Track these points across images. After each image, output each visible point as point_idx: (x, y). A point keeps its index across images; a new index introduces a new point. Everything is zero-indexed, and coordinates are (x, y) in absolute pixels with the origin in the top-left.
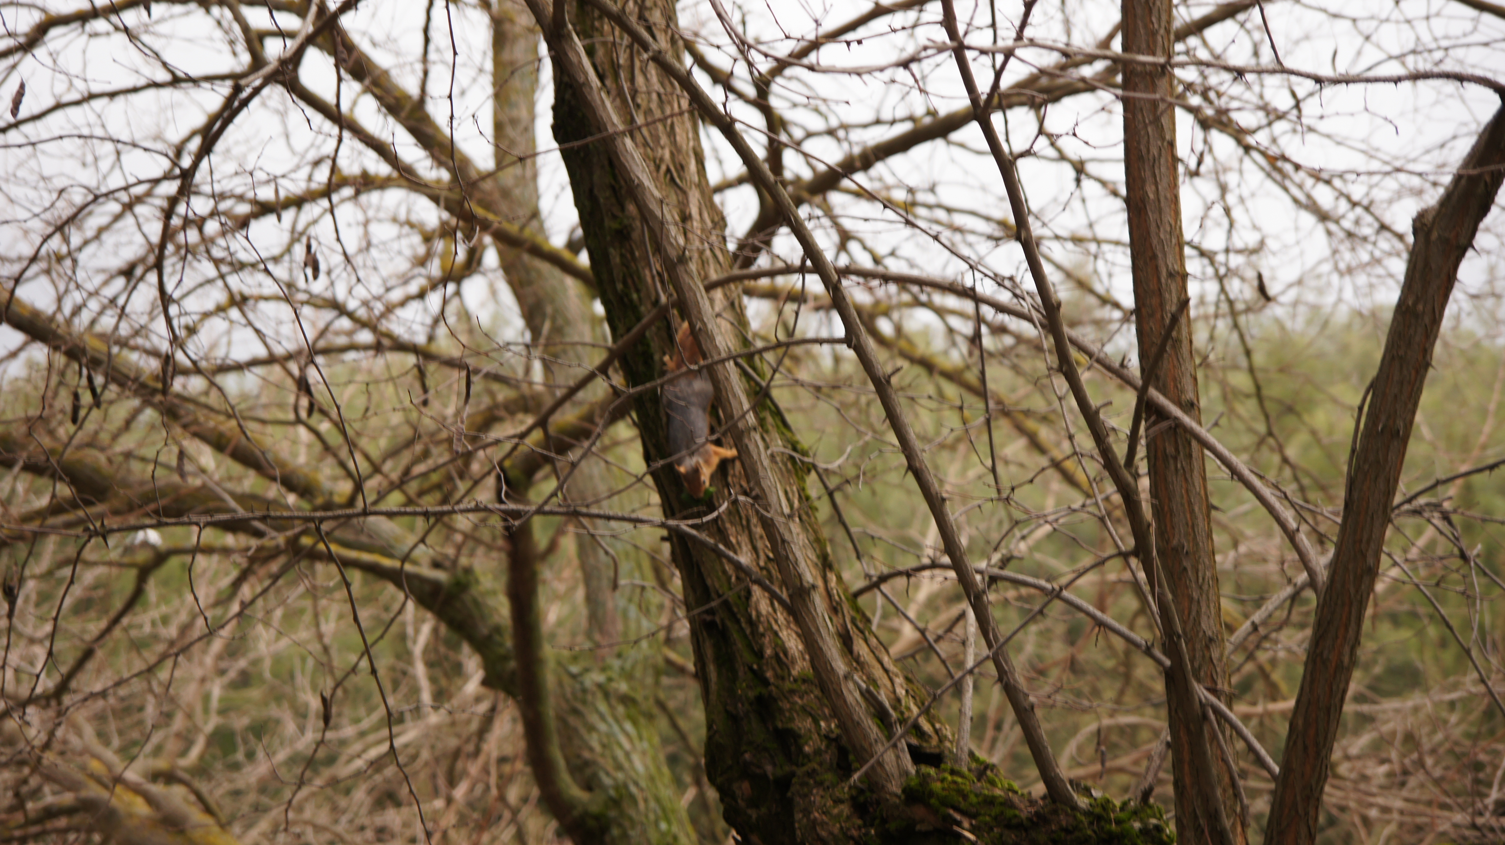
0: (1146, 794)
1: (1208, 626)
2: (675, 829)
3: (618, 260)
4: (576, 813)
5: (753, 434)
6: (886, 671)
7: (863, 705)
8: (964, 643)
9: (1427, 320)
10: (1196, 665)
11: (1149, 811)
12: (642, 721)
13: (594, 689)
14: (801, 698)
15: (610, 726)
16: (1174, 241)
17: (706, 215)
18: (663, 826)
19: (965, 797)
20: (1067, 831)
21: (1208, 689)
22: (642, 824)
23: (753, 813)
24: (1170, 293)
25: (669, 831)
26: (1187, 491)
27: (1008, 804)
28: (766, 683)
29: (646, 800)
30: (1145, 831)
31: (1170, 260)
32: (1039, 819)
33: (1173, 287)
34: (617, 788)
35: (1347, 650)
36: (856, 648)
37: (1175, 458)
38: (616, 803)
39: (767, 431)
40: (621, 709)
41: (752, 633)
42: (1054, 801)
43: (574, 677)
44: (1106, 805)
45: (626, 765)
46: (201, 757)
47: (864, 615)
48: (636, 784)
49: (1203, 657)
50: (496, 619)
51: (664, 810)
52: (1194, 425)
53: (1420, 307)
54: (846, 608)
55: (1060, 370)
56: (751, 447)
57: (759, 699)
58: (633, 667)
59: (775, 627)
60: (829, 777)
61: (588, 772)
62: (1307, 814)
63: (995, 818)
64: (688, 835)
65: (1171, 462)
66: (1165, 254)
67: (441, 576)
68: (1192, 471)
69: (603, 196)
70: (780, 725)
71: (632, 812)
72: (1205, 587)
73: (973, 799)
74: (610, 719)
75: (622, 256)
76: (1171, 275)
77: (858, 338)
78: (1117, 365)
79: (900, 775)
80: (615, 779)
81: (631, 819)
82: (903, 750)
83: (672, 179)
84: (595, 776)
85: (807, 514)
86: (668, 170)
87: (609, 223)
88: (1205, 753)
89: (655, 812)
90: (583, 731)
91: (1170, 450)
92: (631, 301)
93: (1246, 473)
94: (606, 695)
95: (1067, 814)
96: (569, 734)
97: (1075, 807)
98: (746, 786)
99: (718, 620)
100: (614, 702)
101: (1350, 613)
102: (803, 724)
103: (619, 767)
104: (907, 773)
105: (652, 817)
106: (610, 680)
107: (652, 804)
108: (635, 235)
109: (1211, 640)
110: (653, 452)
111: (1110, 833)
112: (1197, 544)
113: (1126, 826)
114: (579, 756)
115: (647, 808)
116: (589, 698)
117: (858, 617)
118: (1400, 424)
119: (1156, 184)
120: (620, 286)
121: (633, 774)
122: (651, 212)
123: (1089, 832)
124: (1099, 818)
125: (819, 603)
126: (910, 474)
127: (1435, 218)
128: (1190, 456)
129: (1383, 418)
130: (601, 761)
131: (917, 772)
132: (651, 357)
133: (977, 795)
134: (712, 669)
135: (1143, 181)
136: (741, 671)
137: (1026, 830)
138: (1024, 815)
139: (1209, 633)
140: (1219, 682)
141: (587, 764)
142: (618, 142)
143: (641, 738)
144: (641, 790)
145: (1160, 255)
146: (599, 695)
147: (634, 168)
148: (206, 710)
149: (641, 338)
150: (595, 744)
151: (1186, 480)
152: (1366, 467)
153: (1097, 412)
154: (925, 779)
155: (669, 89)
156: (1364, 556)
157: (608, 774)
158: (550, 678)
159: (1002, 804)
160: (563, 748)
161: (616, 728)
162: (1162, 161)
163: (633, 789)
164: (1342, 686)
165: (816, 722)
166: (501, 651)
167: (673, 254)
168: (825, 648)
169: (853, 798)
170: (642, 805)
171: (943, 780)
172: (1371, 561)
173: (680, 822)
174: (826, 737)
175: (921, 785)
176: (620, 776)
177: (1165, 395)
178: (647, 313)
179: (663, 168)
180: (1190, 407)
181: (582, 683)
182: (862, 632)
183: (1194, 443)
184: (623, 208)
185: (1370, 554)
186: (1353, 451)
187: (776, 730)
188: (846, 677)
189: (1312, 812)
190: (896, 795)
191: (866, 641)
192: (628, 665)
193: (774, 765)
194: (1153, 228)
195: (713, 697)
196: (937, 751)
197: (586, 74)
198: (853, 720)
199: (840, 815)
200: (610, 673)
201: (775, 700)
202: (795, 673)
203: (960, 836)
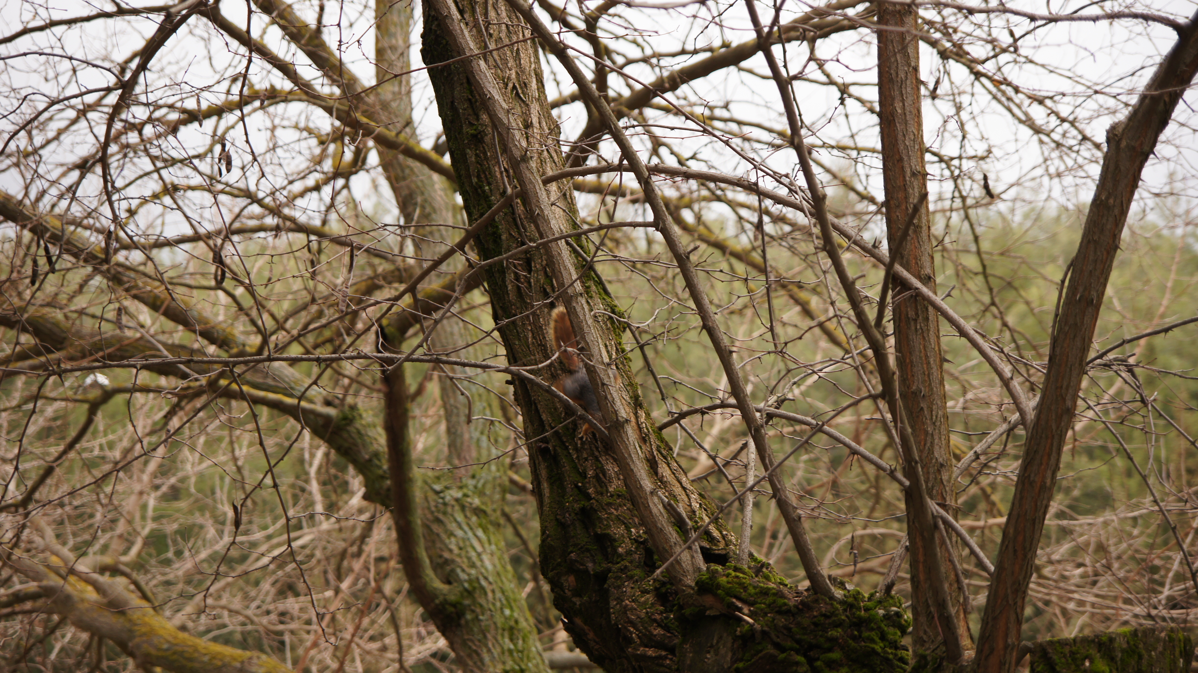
0: (889, 588)
1: (939, 454)
2: (516, 615)
3: (473, 159)
4: (437, 601)
5: (579, 298)
6: (684, 489)
7: (666, 516)
8: (746, 466)
9: (1116, 211)
10: (930, 485)
11: (891, 601)
12: (491, 528)
13: (453, 503)
14: (616, 510)
15: (465, 532)
16: (917, 147)
17: (544, 124)
18: (507, 612)
19: (745, 589)
20: (825, 616)
21: (938, 504)
22: (490, 610)
23: (577, 601)
24: (913, 189)
25: (511, 616)
26: (925, 347)
27: (779, 594)
28: (588, 497)
29: (493, 591)
30: (887, 617)
31: (913, 162)
32: (804, 607)
33: (916, 183)
34: (470, 581)
35: (1049, 474)
36: (660, 470)
37: (915, 320)
38: (470, 593)
39: (591, 297)
40: (474, 519)
41: (578, 457)
42: (816, 593)
43: (437, 493)
44: (857, 596)
45: (478, 564)
46: (139, 555)
47: (667, 444)
48: (486, 578)
49: (936, 479)
50: (375, 446)
51: (507, 599)
52: (930, 294)
53: (1111, 201)
54: (653, 438)
55: (824, 249)
56: (578, 309)
57: (583, 510)
58: (484, 485)
59: (597, 454)
60: (637, 572)
61: (448, 568)
62: (1015, 603)
63: (769, 606)
64: (526, 620)
65: (912, 323)
66: (909, 157)
67: (331, 411)
68: (928, 330)
69: (462, 107)
70: (599, 531)
71: (482, 601)
72: (938, 424)
73: (752, 591)
74: (466, 528)
75: (476, 155)
76: (914, 174)
77: (664, 222)
78: (870, 246)
79: (694, 571)
80: (469, 575)
81: (481, 606)
82: (696, 552)
83: (517, 94)
84: (453, 571)
85: (622, 363)
86: (514, 87)
87: (466, 129)
88: (935, 555)
89: (500, 600)
90: (444, 536)
91: (911, 314)
92: (484, 192)
93: (972, 332)
94: (463, 508)
95: (826, 603)
96: (433, 539)
97: (832, 598)
98: (572, 579)
99: (550, 447)
100: (468, 514)
101: (1052, 444)
102: (618, 531)
103: (473, 565)
104: (699, 570)
105: (498, 604)
106: (466, 495)
107: (499, 595)
108: (487, 139)
109: (942, 465)
110: (500, 312)
111: (860, 618)
112: (932, 389)
113: (872, 612)
114: (441, 556)
115: (494, 599)
116: (449, 510)
117: (662, 446)
118: (1094, 294)
119: (903, 101)
120: (475, 180)
121: (483, 571)
122: (500, 120)
123: (843, 617)
124: (851, 606)
125: (631, 434)
126: (704, 331)
127: (1124, 130)
128: (927, 319)
129: (1081, 289)
130: (458, 560)
131: (708, 568)
132: (500, 236)
133: (755, 588)
134: (545, 485)
135: (893, 99)
136: (569, 487)
137: (793, 615)
138: (791, 603)
139: (941, 460)
140: (948, 498)
141: (447, 562)
142: (474, 64)
143: (490, 543)
144: (490, 583)
145: (905, 158)
146: (457, 508)
147: (487, 84)
148: (143, 518)
149: (491, 222)
150: (453, 547)
151: (924, 338)
152: (1067, 328)
153: (853, 283)
154: (714, 574)
155: (515, 22)
156: (1064, 400)
157: (463, 571)
158: (418, 494)
159: (775, 594)
160: (427, 549)
161: (470, 534)
162: (908, 82)
163: (484, 583)
164: (1044, 502)
165: (628, 529)
166: (380, 472)
167: (517, 154)
168: (635, 470)
169: (656, 589)
170: (490, 595)
171: (728, 576)
172: (1069, 403)
173: (521, 609)
174: (636, 541)
175: (710, 578)
176: (473, 572)
177: (908, 270)
178: (497, 201)
179: (511, 85)
180: (928, 280)
181: (443, 498)
182: (665, 458)
183: (930, 309)
184: (478, 119)
185: (1069, 397)
186: (1056, 315)
187: (596, 534)
188: (652, 493)
189: (1019, 603)
190: (690, 587)
191: (668, 464)
192: (480, 485)
193: (594, 562)
194: (900, 136)
195: (546, 508)
196: (724, 552)
197: (448, 8)
198: (657, 527)
199: (645, 603)
200: (465, 490)
201: (596, 511)
202: (611, 489)
203: (741, 620)
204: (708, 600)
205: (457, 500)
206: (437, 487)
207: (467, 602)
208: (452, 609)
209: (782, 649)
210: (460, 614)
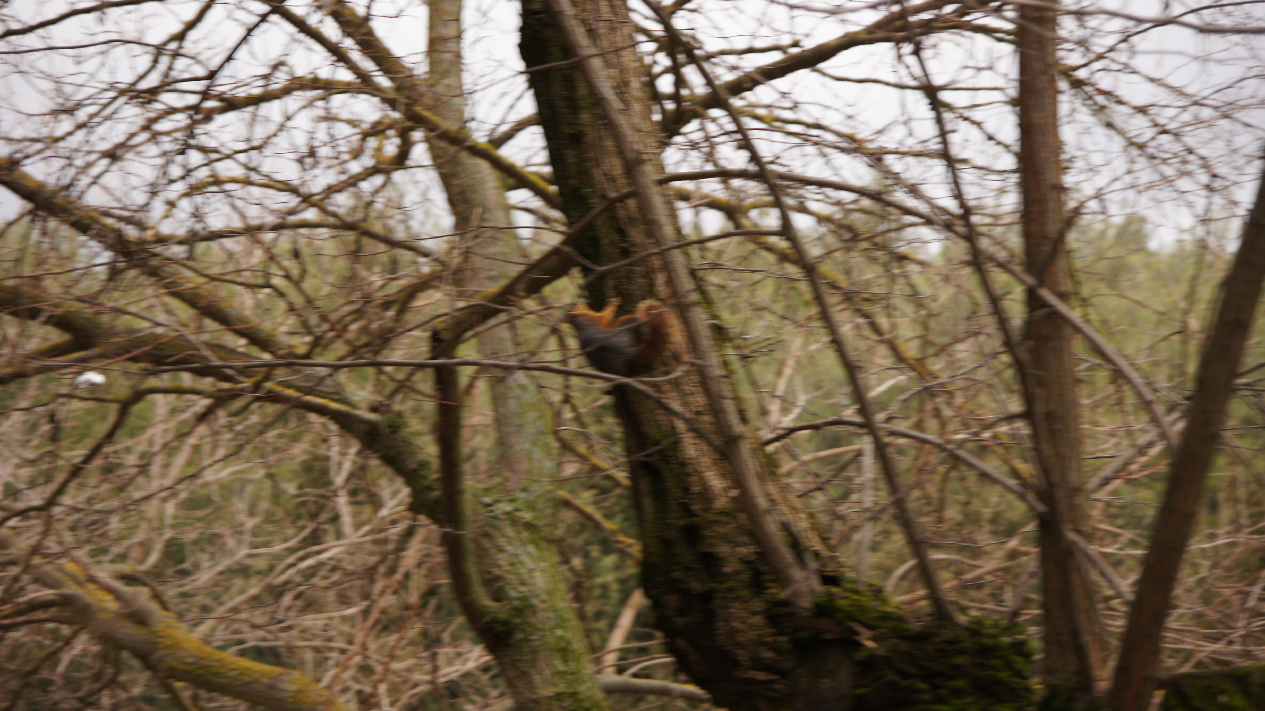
0: (1014, 616)
1: (1073, 478)
3: (572, 160)
4: (486, 618)
5: (693, 308)
7: (781, 536)
11: (1017, 629)
13: (503, 516)
14: (722, 527)
15: (515, 548)
18: (559, 632)
19: (865, 612)
20: (948, 642)
21: (1074, 531)
22: (541, 630)
25: (563, 636)
26: (1061, 367)
27: (901, 619)
28: (693, 514)
29: (545, 610)
30: (1012, 645)
32: (927, 633)
34: (521, 599)
38: (519, 611)
40: (525, 535)
41: (681, 473)
42: (938, 618)
43: (486, 506)
44: (981, 622)
45: (529, 581)
46: (157, 563)
47: (772, 461)
48: (537, 597)
49: (1068, 503)
50: (425, 456)
51: (559, 619)
54: (760, 454)
56: (693, 319)
57: (687, 527)
58: (536, 500)
59: (701, 469)
61: (497, 585)
63: (891, 630)
65: (1047, 342)
66: (1047, 169)
67: (377, 418)
68: (1064, 350)
70: (704, 549)
73: (873, 614)
74: (516, 543)
75: (576, 156)
76: (1053, 187)
79: (810, 593)
80: (519, 592)
81: (532, 626)
82: (813, 574)
84: (502, 589)
87: (564, 129)
88: (1070, 582)
89: (553, 621)
90: (493, 551)
91: (1046, 332)
92: (582, 193)
94: (513, 522)
95: (950, 629)
96: (482, 554)
97: (955, 624)
98: (674, 598)
99: (653, 462)
100: (520, 528)
102: (723, 549)
103: (523, 583)
104: (816, 592)
105: (549, 624)
106: (517, 509)
107: (550, 614)
108: (588, 139)
109: (1075, 490)
111: (985, 645)
112: (1066, 411)
113: (998, 640)
114: (489, 573)
115: (546, 617)
116: (499, 524)
117: (768, 462)
120: (572, 182)
121: (534, 588)
123: (968, 644)
124: (976, 633)
126: (832, 347)
128: (1060, 338)
130: (508, 577)
131: (825, 591)
132: (598, 241)
133: (874, 611)
134: (647, 500)
136: (671, 504)
137: (917, 641)
138: (913, 629)
139: (1074, 484)
141: (496, 578)
142: (587, 63)
143: (542, 559)
144: (541, 602)
145: (1041, 171)
146: (507, 522)
147: (600, 84)
148: (161, 525)
149: (590, 226)
150: (503, 562)
151: (1060, 357)
153: (999, 298)
154: (831, 597)
157: (513, 588)
158: (468, 508)
159: (894, 619)
160: (477, 565)
161: (521, 550)
163: (535, 601)
165: (735, 547)
166: (428, 482)
167: (631, 154)
168: (750, 486)
169: (766, 611)
170: (541, 614)
171: (846, 598)
173: (572, 629)
174: (743, 560)
175: (828, 601)
176: (523, 589)
180: (1068, 297)
181: (492, 512)
182: (772, 475)
183: (1067, 328)
184: (578, 118)
187: (701, 553)
188: (767, 511)
190: (806, 609)
191: (776, 482)
192: (532, 498)
193: (699, 582)
194: (1038, 148)
196: (836, 574)
198: (771, 548)
199: (755, 624)
200: (516, 504)
201: (701, 529)
202: (716, 507)
203: (861, 644)
204: (824, 623)
205: (508, 513)
206: (487, 500)
207: (517, 621)
208: (500, 628)
209: (905, 675)
210: (509, 633)
